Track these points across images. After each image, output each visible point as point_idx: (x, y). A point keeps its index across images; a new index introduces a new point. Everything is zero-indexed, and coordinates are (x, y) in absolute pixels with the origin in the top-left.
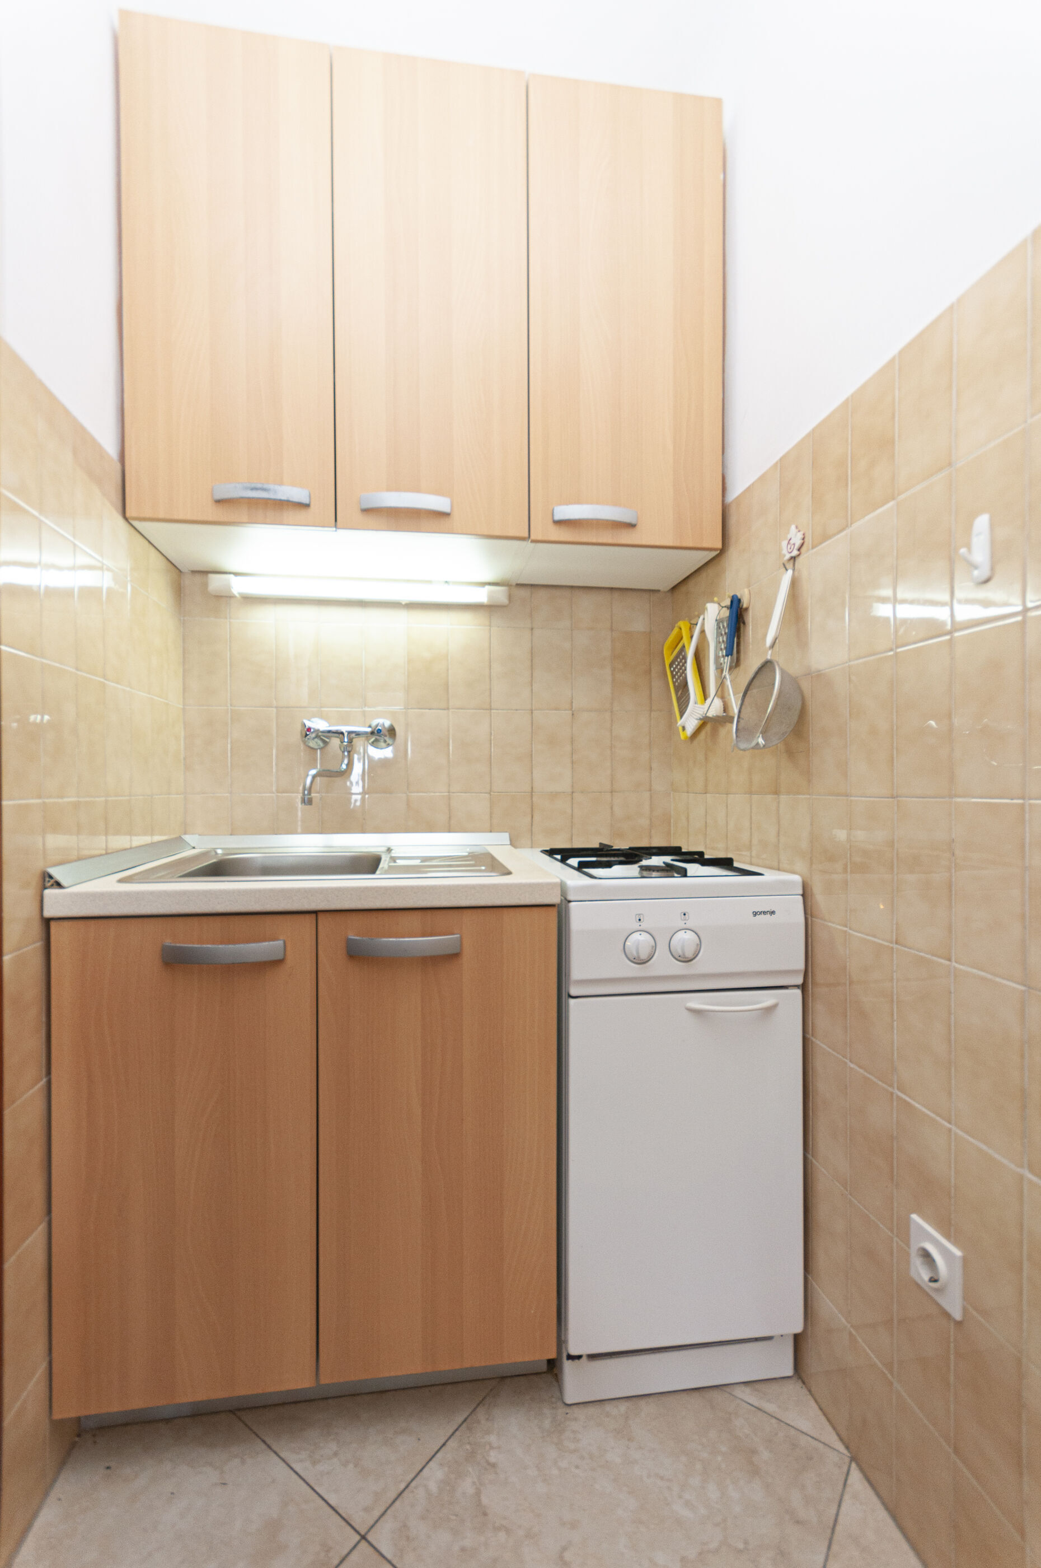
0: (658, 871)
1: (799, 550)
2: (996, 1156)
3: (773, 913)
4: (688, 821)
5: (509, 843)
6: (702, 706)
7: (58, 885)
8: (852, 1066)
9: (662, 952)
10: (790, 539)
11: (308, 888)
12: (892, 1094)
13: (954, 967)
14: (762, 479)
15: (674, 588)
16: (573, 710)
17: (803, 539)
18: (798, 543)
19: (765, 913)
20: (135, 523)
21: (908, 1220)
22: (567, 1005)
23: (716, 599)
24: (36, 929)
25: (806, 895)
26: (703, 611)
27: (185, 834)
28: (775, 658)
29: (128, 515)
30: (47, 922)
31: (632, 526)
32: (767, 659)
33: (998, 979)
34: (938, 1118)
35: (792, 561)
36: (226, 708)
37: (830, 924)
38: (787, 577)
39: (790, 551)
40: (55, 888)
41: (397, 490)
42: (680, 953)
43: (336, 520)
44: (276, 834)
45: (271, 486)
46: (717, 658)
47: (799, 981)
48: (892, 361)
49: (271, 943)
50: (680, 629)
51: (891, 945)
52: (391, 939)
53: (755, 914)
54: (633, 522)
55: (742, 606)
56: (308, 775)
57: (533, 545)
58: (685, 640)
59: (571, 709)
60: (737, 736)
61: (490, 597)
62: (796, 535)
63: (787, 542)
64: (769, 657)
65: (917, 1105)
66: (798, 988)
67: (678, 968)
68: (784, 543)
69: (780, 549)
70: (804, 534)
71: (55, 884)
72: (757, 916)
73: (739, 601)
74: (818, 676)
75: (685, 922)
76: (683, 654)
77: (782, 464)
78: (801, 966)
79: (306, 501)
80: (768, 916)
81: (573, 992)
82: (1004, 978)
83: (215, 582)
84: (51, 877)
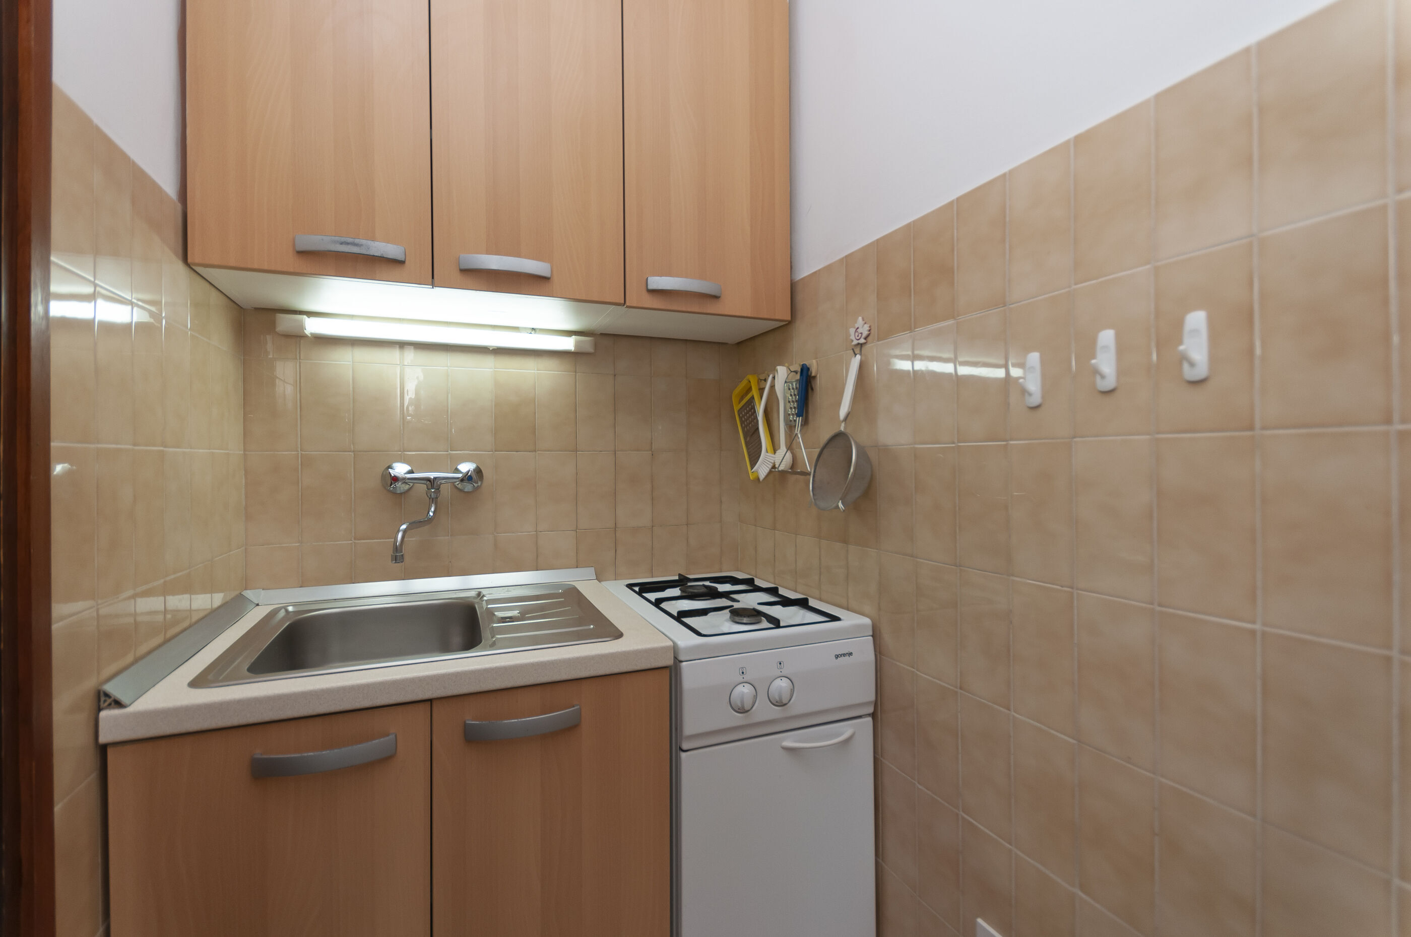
0: (749, 616)
1: (865, 339)
2: (1052, 875)
3: (850, 654)
4: (756, 552)
5: (595, 578)
6: (773, 456)
7: (118, 704)
8: (920, 787)
9: (762, 700)
10: (858, 328)
11: (422, 677)
12: (957, 815)
13: (1014, 716)
14: (829, 268)
15: (739, 344)
16: (653, 450)
17: (869, 331)
18: (865, 333)
19: (844, 655)
20: (198, 269)
21: (974, 924)
22: (678, 759)
23: (786, 364)
24: (91, 760)
25: (876, 635)
26: (774, 370)
27: (246, 589)
28: (849, 431)
29: (189, 260)
30: (103, 750)
31: (716, 297)
32: (841, 431)
33: (1053, 732)
34: (1000, 840)
35: (859, 346)
36: (297, 453)
37: (898, 663)
38: (856, 361)
39: (858, 338)
40: (114, 708)
41: (497, 253)
42: (777, 698)
43: (433, 278)
44: (354, 583)
45: (364, 242)
46: (787, 415)
47: (871, 710)
48: (951, 203)
49: (382, 739)
50: (750, 382)
51: (956, 690)
52: (513, 721)
53: (837, 657)
54: (718, 295)
55: (811, 373)
56: (398, 531)
57: (627, 309)
58: (755, 392)
59: (651, 449)
60: (813, 494)
61: (577, 344)
62: (863, 326)
63: (855, 329)
64: (842, 429)
65: (982, 828)
66: (870, 716)
67: (776, 712)
68: (852, 331)
69: (848, 335)
70: (870, 327)
71: (113, 704)
72: (839, 658)
73: (808, 369)
74: (885, 450)
75: (781, 670)
76: (752, 404)
77: (847, 260)
78: (872, 697)
79: (400, 257)
80: (847, 657)
81: (685, 747)
82: (1057, 731)
83: (285, 323)
84: (107, 695)
